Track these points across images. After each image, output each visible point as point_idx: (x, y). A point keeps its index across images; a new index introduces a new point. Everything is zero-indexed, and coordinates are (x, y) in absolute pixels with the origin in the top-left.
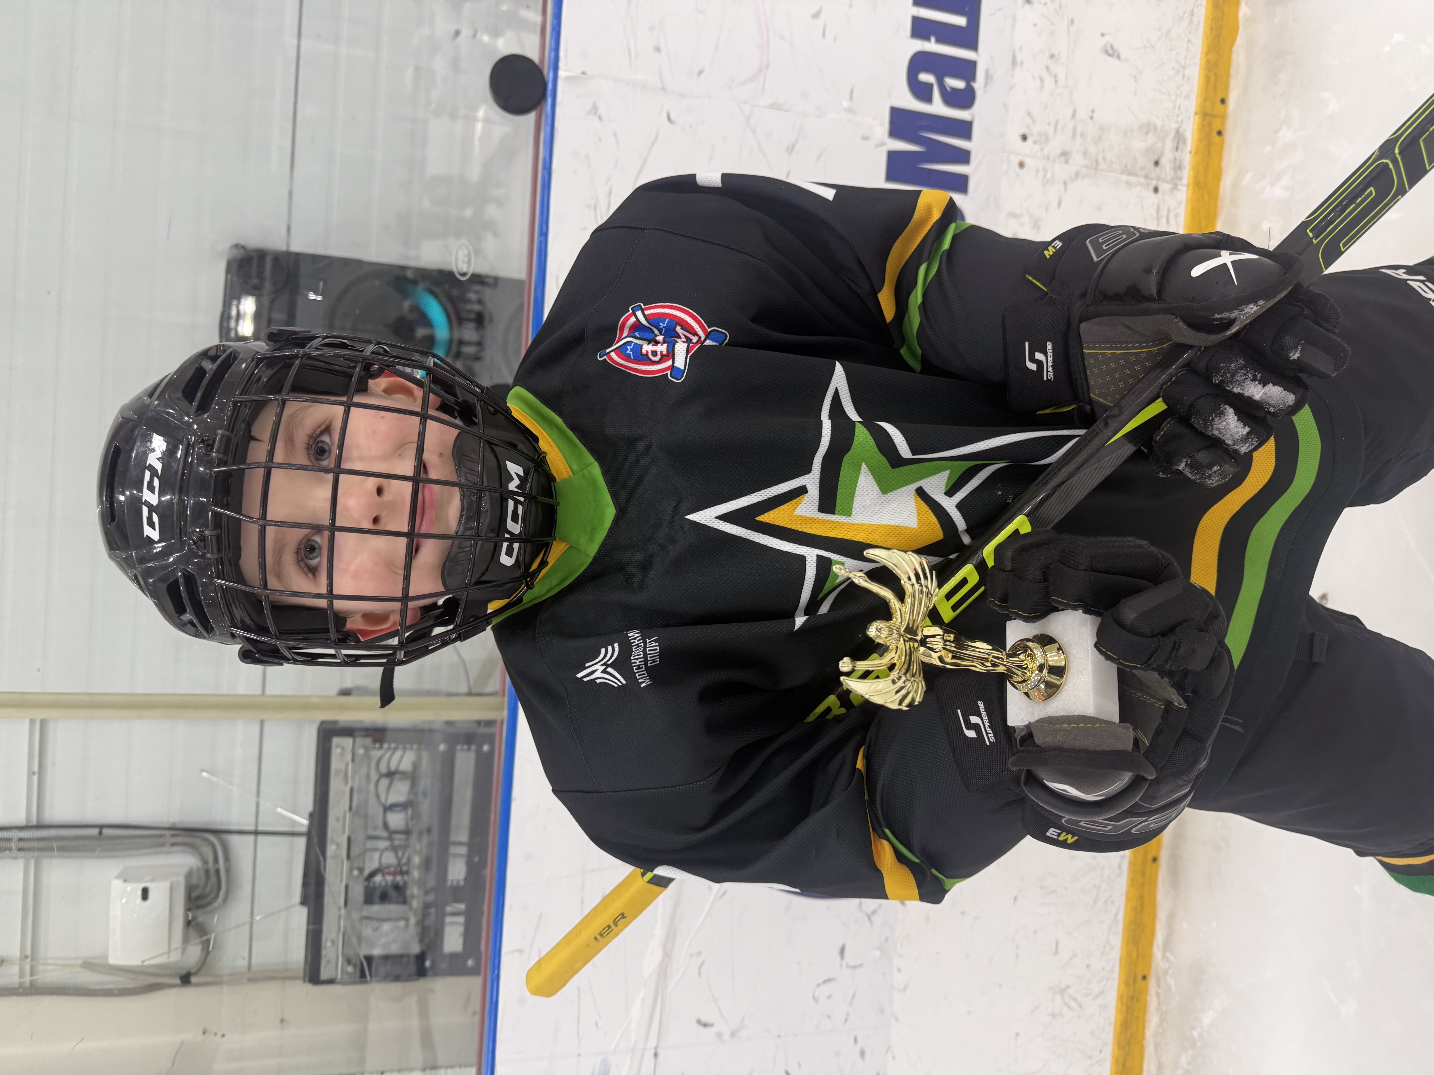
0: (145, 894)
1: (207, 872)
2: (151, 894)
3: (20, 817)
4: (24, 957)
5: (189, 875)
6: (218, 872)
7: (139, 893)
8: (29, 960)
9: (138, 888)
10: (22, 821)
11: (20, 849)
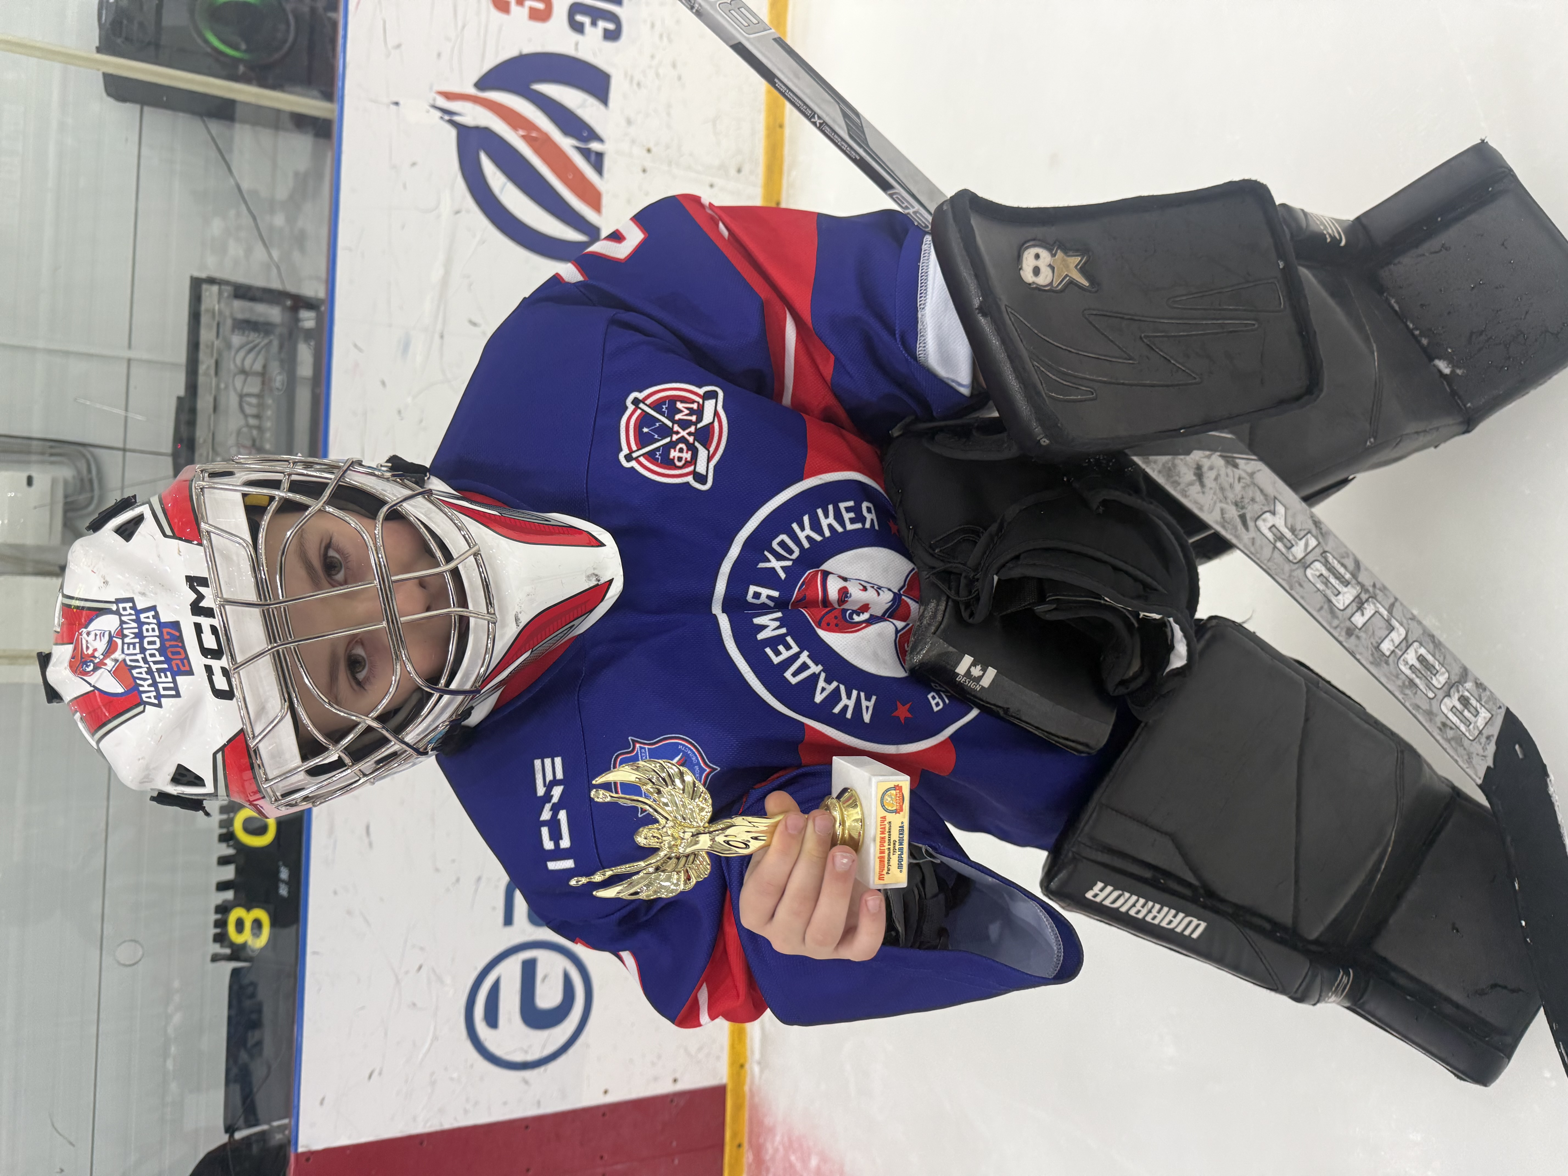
0: (30, 481)
1: (82, 480)
2: (35, 482)
5: (66, 483)
6: (91, 481)
7: (25, 481)
9: (23, 476)
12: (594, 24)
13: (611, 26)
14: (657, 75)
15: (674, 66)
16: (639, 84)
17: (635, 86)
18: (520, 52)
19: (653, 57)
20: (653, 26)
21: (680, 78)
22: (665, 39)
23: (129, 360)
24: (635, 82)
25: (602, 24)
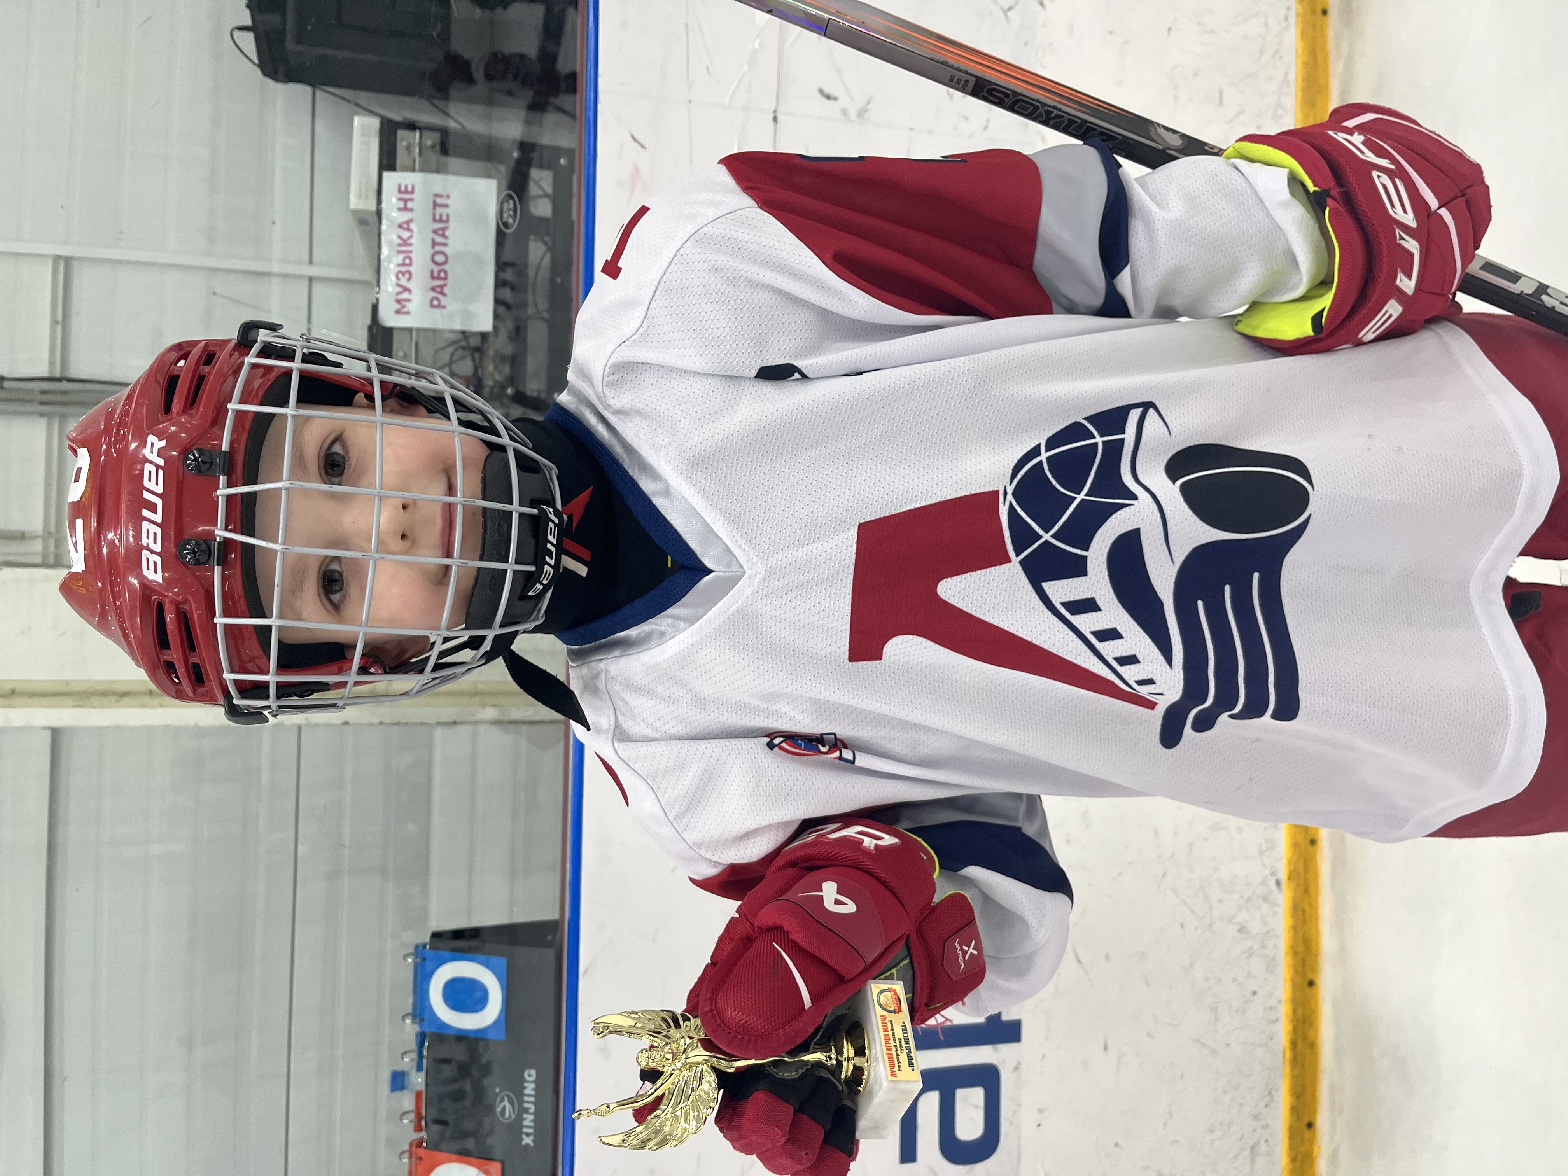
3: (43, 370)
4: (47, 535)
8: (54, 536)
10: (44, 372)
11: (43, 403)
23: (311, 279)
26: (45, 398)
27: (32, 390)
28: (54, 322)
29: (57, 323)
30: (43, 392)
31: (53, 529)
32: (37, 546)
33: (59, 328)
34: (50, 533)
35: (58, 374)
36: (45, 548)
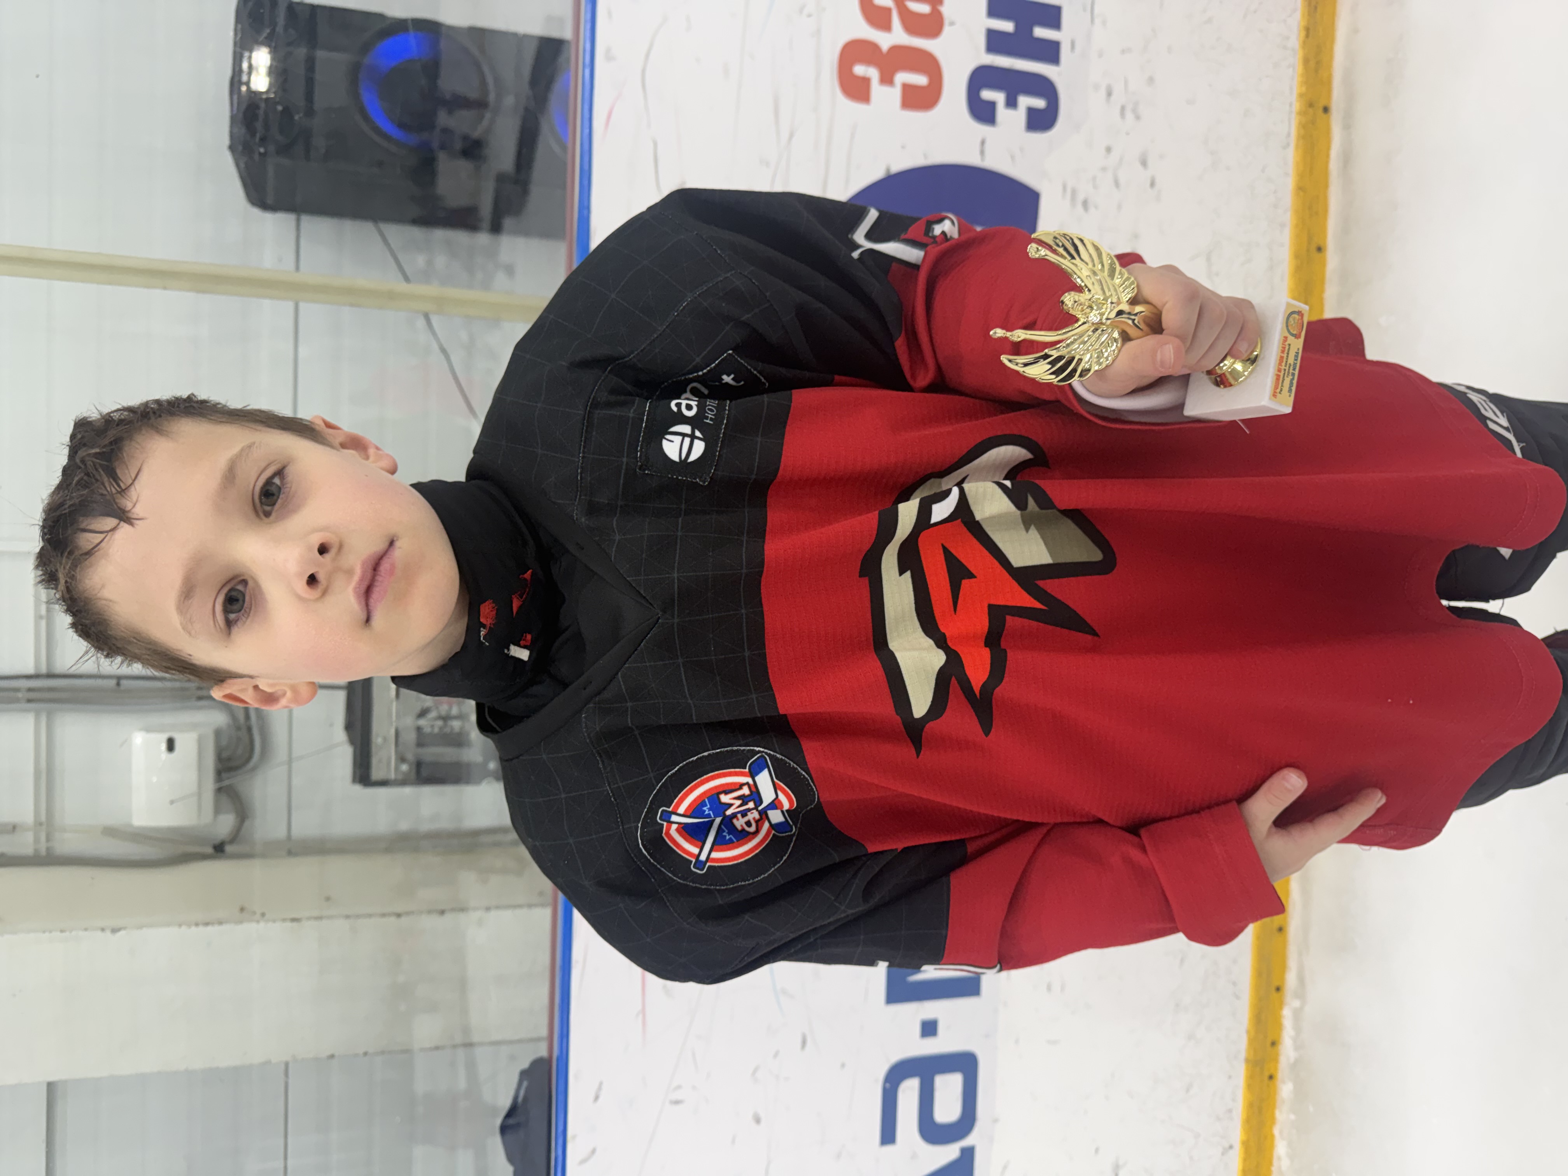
1: (239, 729)
2: (178, 745)
3: (27, 666)
4: (38, 824)
5: (218, 733)
6: (250, 730)
7: (164, 746)
8: (44, 827)
9: (162, 738)
10: (30, 670)
11: (29, 701)
12: (1011, 103)
13: (1040, 103)
14: (1117, 184)
15: (1144, 163)
16: (1085, 204)
17: (1080, 208)
18: (888, 170)
19: (1109, 150)
20: (1109, 94)
21: (1152, 184)
22: (1129, 115)
24: (1081, 197)
25: (1025, 101)
26: (32, 695)
27: (17, 690)
28: (38, 617)
29: (41, 617)
30: (30, 690)
31: (43, 818)
32: (29, 837)
33: (43, 623)
34: (41, 824)
35: (44, 670)
36: (37, 840)
